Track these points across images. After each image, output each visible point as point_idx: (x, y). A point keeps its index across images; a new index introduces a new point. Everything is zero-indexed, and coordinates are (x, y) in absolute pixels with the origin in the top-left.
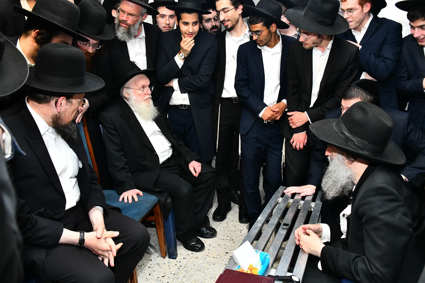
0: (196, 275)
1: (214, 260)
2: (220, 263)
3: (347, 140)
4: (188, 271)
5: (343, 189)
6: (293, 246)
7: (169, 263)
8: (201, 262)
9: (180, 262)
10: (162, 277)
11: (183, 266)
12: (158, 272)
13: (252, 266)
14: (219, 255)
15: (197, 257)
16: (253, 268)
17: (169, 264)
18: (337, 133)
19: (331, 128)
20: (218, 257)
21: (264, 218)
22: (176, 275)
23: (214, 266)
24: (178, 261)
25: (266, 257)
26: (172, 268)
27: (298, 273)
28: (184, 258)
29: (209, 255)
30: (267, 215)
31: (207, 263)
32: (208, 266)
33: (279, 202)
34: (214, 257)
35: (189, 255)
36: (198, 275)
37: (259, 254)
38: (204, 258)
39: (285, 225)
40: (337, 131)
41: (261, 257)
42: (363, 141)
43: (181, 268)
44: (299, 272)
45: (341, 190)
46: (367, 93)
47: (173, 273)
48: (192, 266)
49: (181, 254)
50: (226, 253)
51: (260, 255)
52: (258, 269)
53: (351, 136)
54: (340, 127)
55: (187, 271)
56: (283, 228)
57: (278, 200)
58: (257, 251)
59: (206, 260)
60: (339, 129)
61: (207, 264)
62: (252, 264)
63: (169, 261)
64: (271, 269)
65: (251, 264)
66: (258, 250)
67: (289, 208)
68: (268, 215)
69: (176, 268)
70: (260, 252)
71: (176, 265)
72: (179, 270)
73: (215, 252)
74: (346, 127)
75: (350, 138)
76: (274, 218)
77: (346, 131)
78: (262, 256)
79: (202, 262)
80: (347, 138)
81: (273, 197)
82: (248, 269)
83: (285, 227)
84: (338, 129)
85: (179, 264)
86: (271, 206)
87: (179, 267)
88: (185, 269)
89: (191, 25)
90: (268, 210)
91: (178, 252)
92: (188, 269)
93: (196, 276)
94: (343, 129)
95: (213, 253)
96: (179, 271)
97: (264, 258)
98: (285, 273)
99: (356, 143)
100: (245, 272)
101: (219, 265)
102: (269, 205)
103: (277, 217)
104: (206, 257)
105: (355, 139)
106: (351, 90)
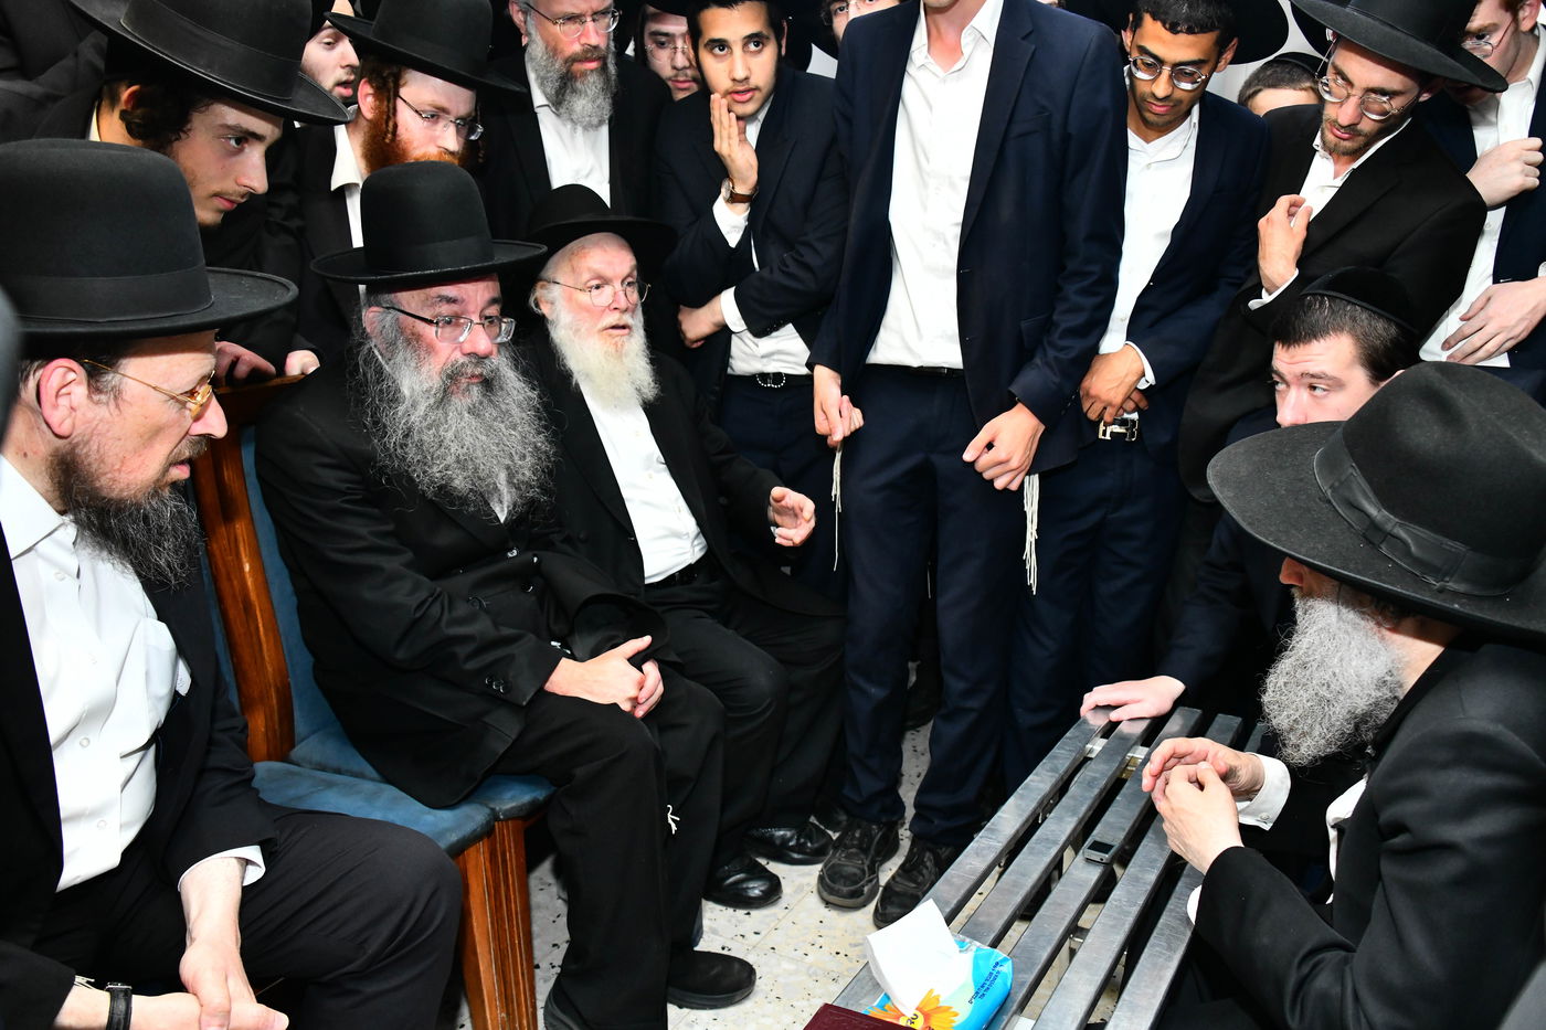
0: (763, 1016)
3: (1373, 534)
5: (1357, 727)
6: (1118, 934)
8: (786, 965)
13: (937, 999)
14: (856, 945)
15: (773, 948)
16: (938, 1009)
18: (1329, 502)
19: (1301, 480)
21: (1020, 815)
25: (998, 968)
29: (820, 941)
30: (1033, 805)
32: (811, 984)
33: (1093, 756)
34: (838, 953)
35: (743, 936)
37: (968, 957)
38: (800, 953)
39: (1098, 846)
40: (1329, 492)
41: (976, 966)
42: (1445, 540)
45: (1349, 728)
46: (1374, 313)
49: (714, 931)
51: (976, 958)
52: (956, 1015)
53: (1389, 520)
54: (1343, 478)
56: (1088, 860)
57: (1089, 746)
58: (964, 941)
59: (807, 959)
60: (1337, 484)
61: (810, 976)
62: (935, 994)
64: (1016, 1017)
65: (931, 991)
66: (968, 940)
67: (1125, 781)
68: (1040, 803)
70: (974, 948)
73: (846, 931)
74: (1370, 482)
75: (1388, 527)
76: (1060, 819)
77: (1367, 498)
78: (981, 962)
80: (1374, 526)
81: (1068, 734)
82: (917, 1009)
83: (1096, 856)
84: (1331, 487)
89: (737, 50)
90: (1042, 785)
91: (706, 923)
94: (1354, 486)
95: (835, 937)
97: (991, 973)
99: (1413, 549)
100: (903, 1022)
102: (1048, 766)
103: (1074, 814)
104: (809, 949)
105: (1407, 532)
106: (1310, 307)
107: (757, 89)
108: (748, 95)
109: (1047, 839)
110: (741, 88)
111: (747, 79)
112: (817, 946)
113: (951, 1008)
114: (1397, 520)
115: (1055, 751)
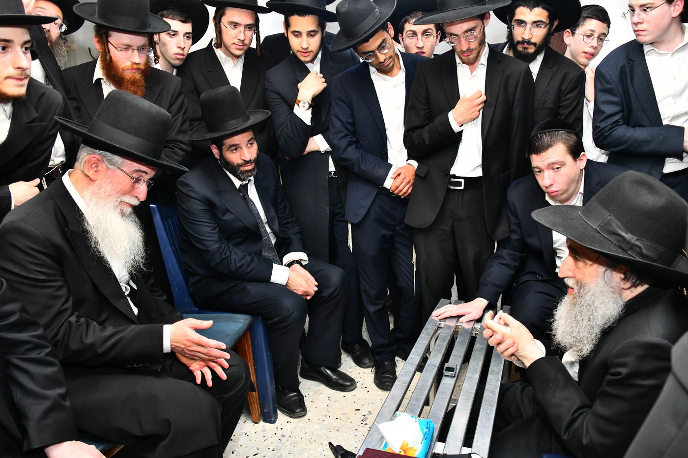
0: (310, 450)
1: (337, 424)
2: (347, 428)
4: (296, 443)
7: (264, 430)
9: (282, 429)
10: (254, 455)
11: (288, 435)
12: (246, 447)
14: (344, 414)
16: (409, 447)
17: (264, 432)
18: (599, 233)
20: (343, 418)
22: (276, 451)
23: (337, 433)
24: (279, 428)
26: (270, 439)
27: (480, 448)
28: (288, 422)
29: (329, 414)
30: (423, 351)
31: (327, 427)
32: (329, 433)
33: (441, 326)
34: (337, 419)
36: (312, 450)
38: (321, 420)
39: (449, 369)
40: (597, 228)
42: (657, 245)
43: (284, 439)
44: (482, 447)
47: (272, 449)
48: (302, 435)
50: (356, 410)
52: (416, 450)
54: (606, 221)
55: (294, 444)
59: (325, 423)
60: (602, 224)
61: (327, 430)
62: (406, 443)
63: (264, 428)
65: (404, 441)
68: (425, 350)
69: (276, 438)
71: (275, 434)
72: (281, 443)
73: (339, 409)
75: (633, 242)
76: (435, 356)
77: (619, 228)
78: (422, 424)
79: (318, 427)
80: (624, 241)
82: (401, 448)
84: (600, 226)
85: (280, 433)
86: (428, 334)
87: (280, 437)
88: (291, 440)
89: (304, 36)
90: (424, 341)
92: (295, 440)
93: (310, 452)
94: (612, 224)
95: (335, 412)
96: (281, 445)
98: (459, 449)
99: (644, 251)
101: (347, 430)
102: (425, 333)
103: (440, 353)
104: (324, 418)
105: (641, 243)
106: (541, 137)
107: (312, 51)
108: (307, 54)
109: (432, 365)
110: (304, 51)
111: (307, 48)
112: (328, 416)
113: (413, 448)
114: (636, 238)
115: (426, 326)
